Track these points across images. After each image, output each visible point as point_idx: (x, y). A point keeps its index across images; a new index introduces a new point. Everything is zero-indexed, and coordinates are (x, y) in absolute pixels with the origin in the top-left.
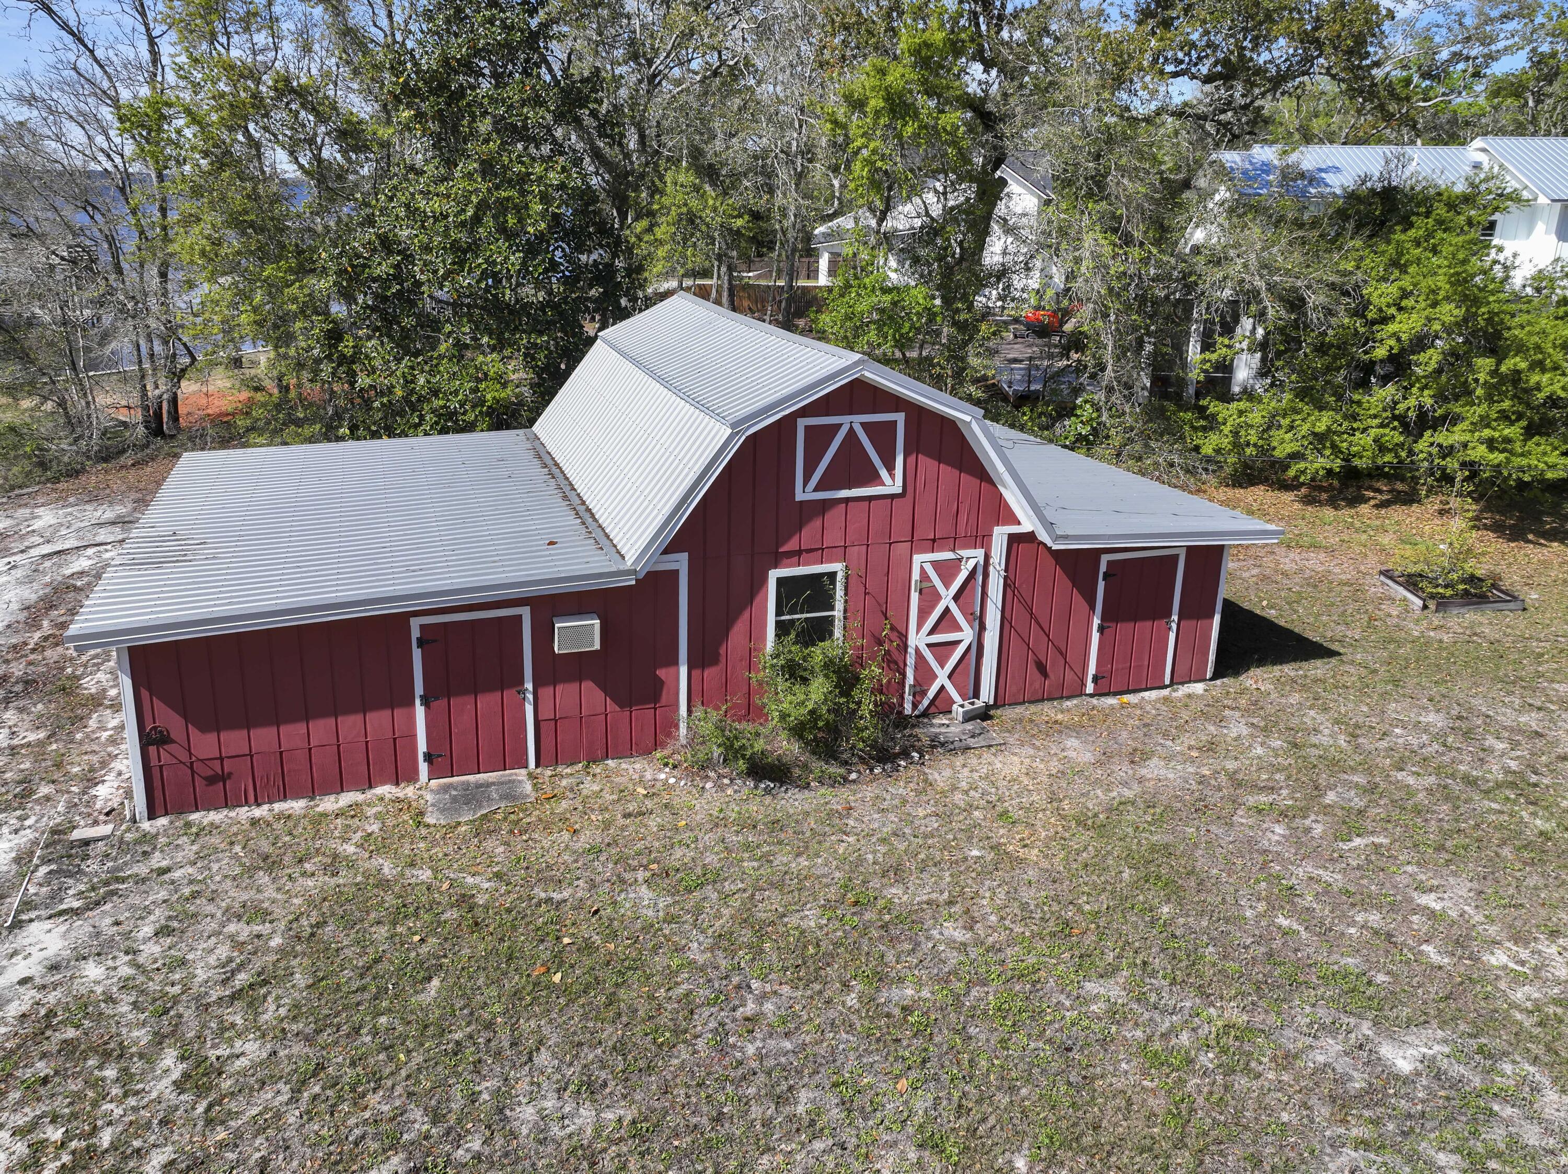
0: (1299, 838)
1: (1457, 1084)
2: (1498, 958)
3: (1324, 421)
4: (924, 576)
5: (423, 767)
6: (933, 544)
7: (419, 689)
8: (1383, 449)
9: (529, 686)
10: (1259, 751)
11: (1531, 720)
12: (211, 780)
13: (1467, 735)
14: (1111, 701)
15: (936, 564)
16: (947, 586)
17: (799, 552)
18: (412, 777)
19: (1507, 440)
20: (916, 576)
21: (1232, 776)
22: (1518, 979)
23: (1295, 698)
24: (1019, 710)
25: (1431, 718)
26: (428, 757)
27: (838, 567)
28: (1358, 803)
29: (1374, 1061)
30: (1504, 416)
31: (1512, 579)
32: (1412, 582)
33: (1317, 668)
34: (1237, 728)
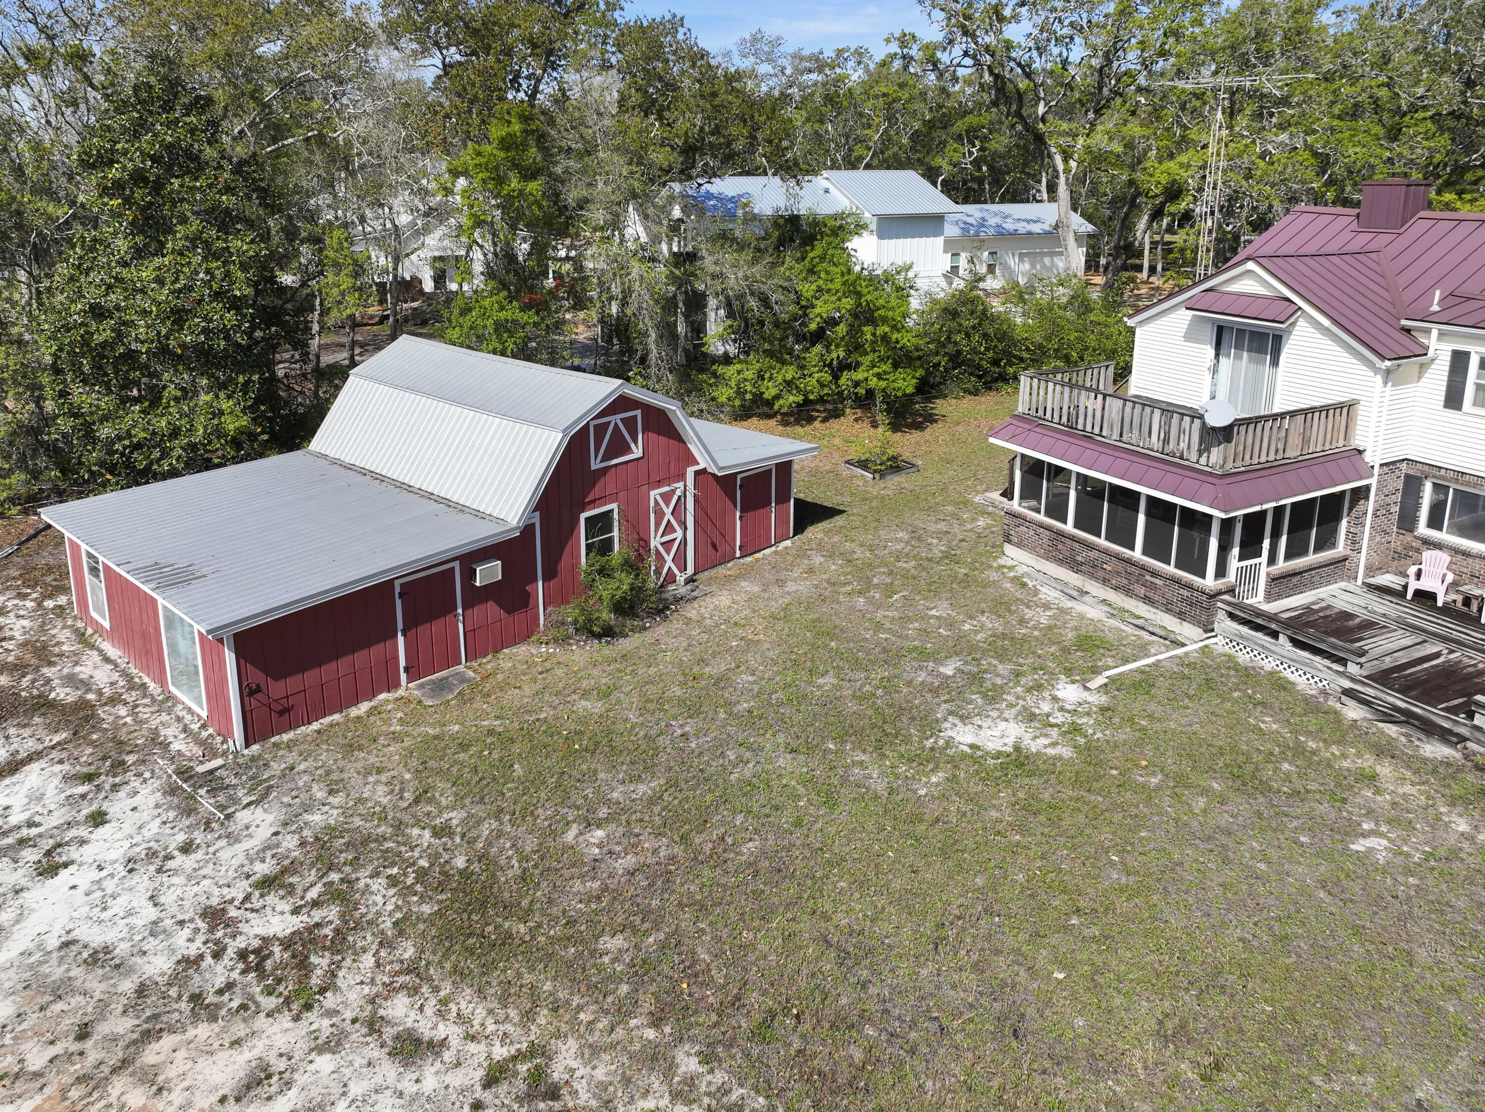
0: (871, 601)
1: (969, 673)
2: (967, 627)
3: (790, 372)
4: (657, 503)
5: (403, 676)
6: (659, 483)
7: (400, 626)
8: (822, 385)
9: (460, 611)
10: (833, 567)
11: (942, 526)
12: (281, 713)
13: (919, 539)
14: (749, 559)
15: (661, 495)
16: (668, 506)
17: (594, 501)
18: (397, 685)
19: (885, 373)
20: (652, 504)
21: (828, 581)
22: (977, 632)
23: (836, 539)
24: (706, 573)
25: (900, 535)
26: (407, 670)
27: (614, 506)
28: (888, 580)
29: (939, 675)
30: (881, 359)
31: (906, 455)
32: (863, 464)
33: (838, 521)
34: (818, 560)
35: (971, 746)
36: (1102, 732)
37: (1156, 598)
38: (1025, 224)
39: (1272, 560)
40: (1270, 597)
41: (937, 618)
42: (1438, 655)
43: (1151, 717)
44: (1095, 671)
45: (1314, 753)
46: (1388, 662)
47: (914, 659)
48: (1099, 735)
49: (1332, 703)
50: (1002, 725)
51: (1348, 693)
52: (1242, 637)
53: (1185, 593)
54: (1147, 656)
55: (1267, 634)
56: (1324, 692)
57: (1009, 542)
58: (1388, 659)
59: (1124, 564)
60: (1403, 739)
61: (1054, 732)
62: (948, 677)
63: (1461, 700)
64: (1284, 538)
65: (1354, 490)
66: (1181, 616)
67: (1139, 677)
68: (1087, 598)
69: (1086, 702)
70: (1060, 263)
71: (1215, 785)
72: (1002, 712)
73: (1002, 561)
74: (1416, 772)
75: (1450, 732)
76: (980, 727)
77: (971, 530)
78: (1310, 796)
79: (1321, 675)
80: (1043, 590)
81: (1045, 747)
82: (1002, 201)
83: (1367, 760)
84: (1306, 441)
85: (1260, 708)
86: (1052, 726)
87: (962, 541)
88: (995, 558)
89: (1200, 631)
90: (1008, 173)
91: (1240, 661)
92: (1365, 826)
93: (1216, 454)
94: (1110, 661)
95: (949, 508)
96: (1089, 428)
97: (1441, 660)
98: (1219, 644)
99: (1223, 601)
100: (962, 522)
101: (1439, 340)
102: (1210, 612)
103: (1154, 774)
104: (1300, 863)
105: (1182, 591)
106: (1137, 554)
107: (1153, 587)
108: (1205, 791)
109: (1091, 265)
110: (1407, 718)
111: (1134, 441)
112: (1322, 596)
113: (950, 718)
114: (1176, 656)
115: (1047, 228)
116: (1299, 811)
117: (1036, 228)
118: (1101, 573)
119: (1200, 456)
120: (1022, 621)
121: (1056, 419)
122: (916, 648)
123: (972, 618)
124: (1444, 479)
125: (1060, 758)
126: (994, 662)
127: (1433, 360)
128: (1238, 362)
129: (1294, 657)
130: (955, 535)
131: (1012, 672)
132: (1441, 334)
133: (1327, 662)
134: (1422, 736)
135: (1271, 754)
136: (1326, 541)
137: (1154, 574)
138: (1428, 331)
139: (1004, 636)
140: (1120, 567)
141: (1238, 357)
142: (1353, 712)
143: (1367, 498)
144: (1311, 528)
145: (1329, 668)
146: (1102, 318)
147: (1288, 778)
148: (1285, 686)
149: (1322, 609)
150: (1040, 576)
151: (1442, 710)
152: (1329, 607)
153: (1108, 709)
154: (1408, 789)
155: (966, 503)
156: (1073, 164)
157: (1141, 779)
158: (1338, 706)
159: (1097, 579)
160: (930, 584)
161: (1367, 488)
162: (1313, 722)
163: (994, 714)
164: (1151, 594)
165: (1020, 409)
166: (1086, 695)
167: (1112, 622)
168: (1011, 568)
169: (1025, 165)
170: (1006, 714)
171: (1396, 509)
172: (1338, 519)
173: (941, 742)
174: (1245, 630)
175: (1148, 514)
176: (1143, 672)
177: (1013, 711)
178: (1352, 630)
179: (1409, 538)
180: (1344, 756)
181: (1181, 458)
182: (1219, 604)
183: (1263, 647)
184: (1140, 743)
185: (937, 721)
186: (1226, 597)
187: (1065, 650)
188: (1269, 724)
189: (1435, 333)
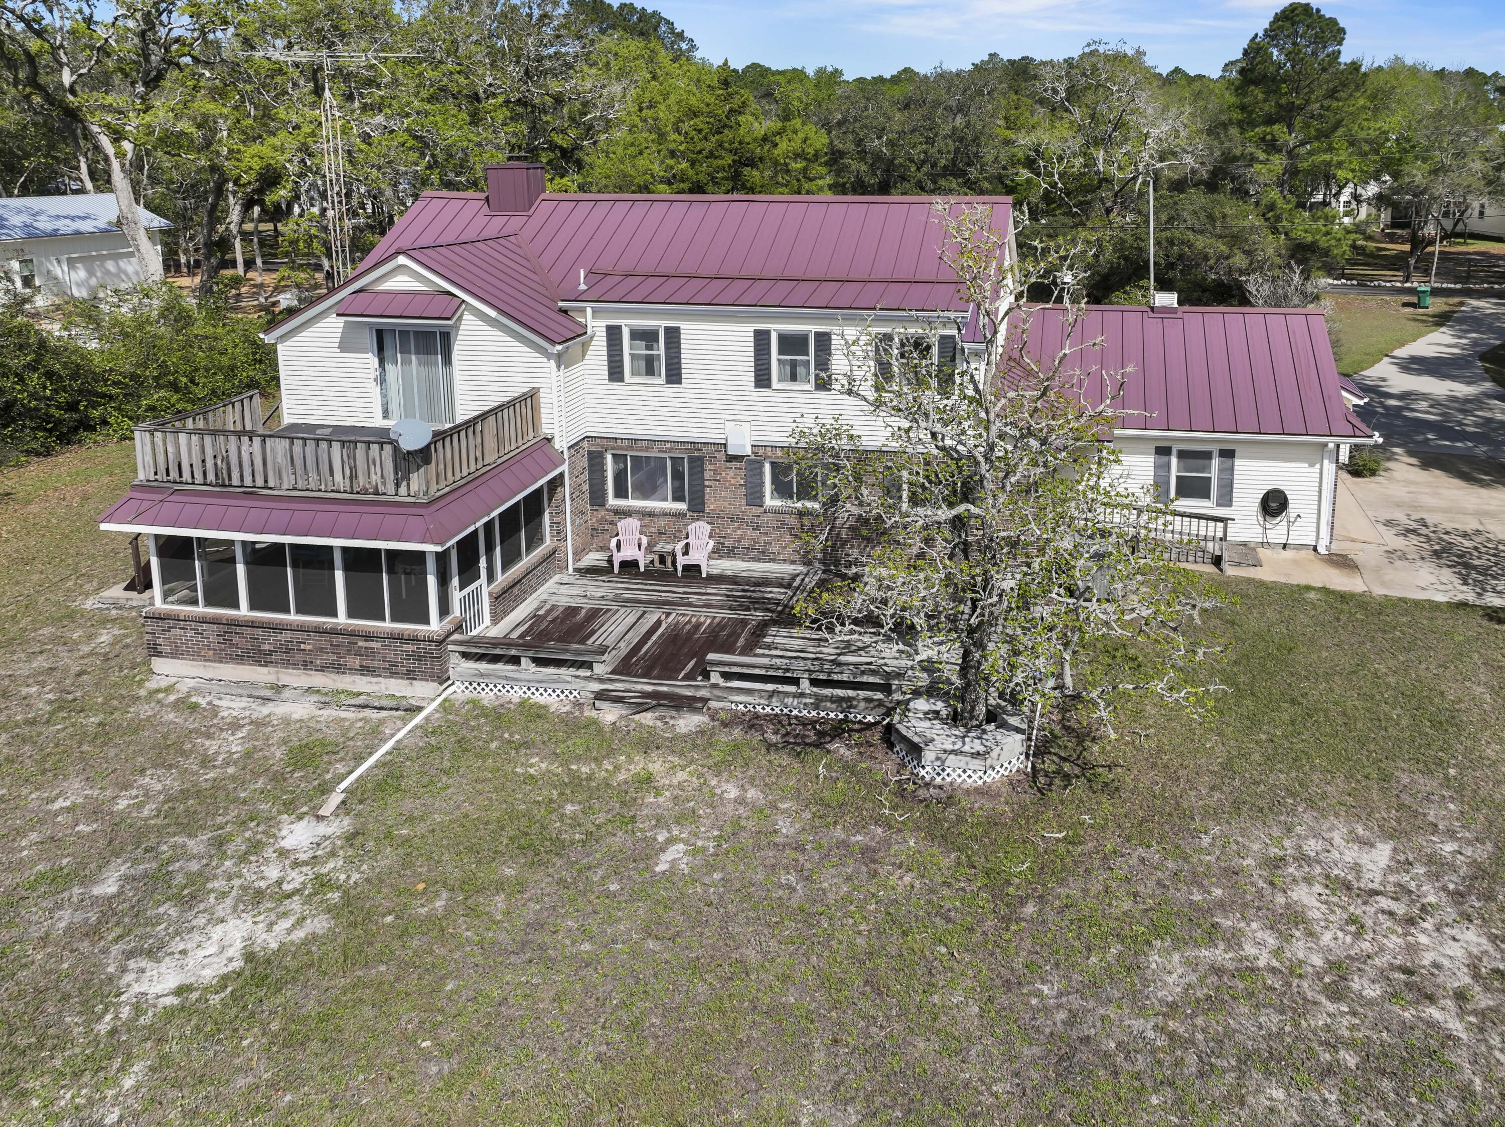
35: (180, 991)
36: (358, 870)
37: (376, 664)
38: (68, 222)
39: (491, 577)
40: (496, 618)
41: (68, 810)
42: (658, 623)
43: (411, 820)
44: (325, 790)
45: (590, 778)
46: (624, 648)
47: (42, 897)
48: (355, 876)
49: (589, 713)
50: (217, 932)
51: (601, 696)
52: (482, 675)
53: (410, 648)
54: (385, 741)
55: (507, 662)
56: (577, 704)
57: (159, 654)
58: (622, 644)
59: (328, 637)
60: (659, 723)
61: (295, 904)
62: (110, 899)
63: (692, 663)
64: (498, 550)
65: (550, 482)
66: (410, 675)
67: (380, 773)
68: (286, 694)
69: (326, 838)
70: (130, 266)
71: (507, 871)
72: (210, 911)
73: (152, 685)
74: (681, 754)
75: (694, 699)
76: (184, 952)
77: (90, 654)
78: (603, 831)
79: (570, 687)
80: (224, 703)
81: (289, 931)
82: (25, 192)
83: (637, 764)
84: (500, 442)
85: (523, 751)
86: (289, 896)
87: (79, 674)
88: (140, 683)
89: (435, 684)
90: (27, 156)
91: (485, 702)
92: (660, 838)
93: (416, 481)
94: (341, 768)
95: (46, 631)
96: (248, 481)
97: (664, 626)
98: (457, 691)
99: (455, 643)
100: (72, 646)
101: (593, 318)
102: (441, 659)
103: (437, 894)
104: (620, 919)
105: (405, 647)
106: (342, 618)
107: (371, 652)
108: (500, 886)
109: (171, 265)
110: (659, 700)
111: (312, 486)
112: (543, 597)
113: (132, 964)
114: (417, 727)
115: (102, 224)
116: (598, 856)
117: (86, 226)
118: (300, 657)
119: (398, 485)
120: (206, 762)
121: (199, 478)
122: (42, 876)
123: (126, 787)
124: (622, 449)
125: (313, 938)
126: (179, 840)
127: (592, 337)
128: (407, 368)
129: (540, 677)
130: (66, 669)
131: (210, 843)
132: (594, 311)
133: (573, 671)
134: (674, 713)
135: (551, 801)
136: (535, 539)
137: (368, 636)
138: (583, 311)
139: (184, 794)
140: (323, 641)
141: (406, 362)
142: (610, 714)
143: (562, 484)
144: (519, 530)
145: (577, 677)
146: (209, 330)
147: (576, 823)
148: (538, 713)
149: (549, 612)
150: (214, 686)
151: (683, 679)
152: (553, 608)
153: (356, 834)
154: (681, 776)
155: (71, 616)
156: (127, 146)
157: (423, 911)
158: (594, 713)
159: (295, 666)
160: (44, 759)
161: (561, 475)
162: (577, 744)
163: (201, 921)
164: (368, 662)
165: (141, 476)
166: (323, 829)
167: (325, 712)
168: (168, 690)
169: (52, 147)
170: (220, 913)
171: (586, 487)
172: (540, 513)
173: (125, 1013)
174: (483, 666)
175: (347, 568)
176: (384, 764)
177: (229, 901)
178: (581, 626)
179: (602, 512)
180: (617, 768)
181: (376, 493)
182: (451, 647)
183: (506, 678)
184: (406, 863)
185: (110, 979)
186: (456, 637)
187: (278, 778)
188: (538, 765)
189: (589, 311)
